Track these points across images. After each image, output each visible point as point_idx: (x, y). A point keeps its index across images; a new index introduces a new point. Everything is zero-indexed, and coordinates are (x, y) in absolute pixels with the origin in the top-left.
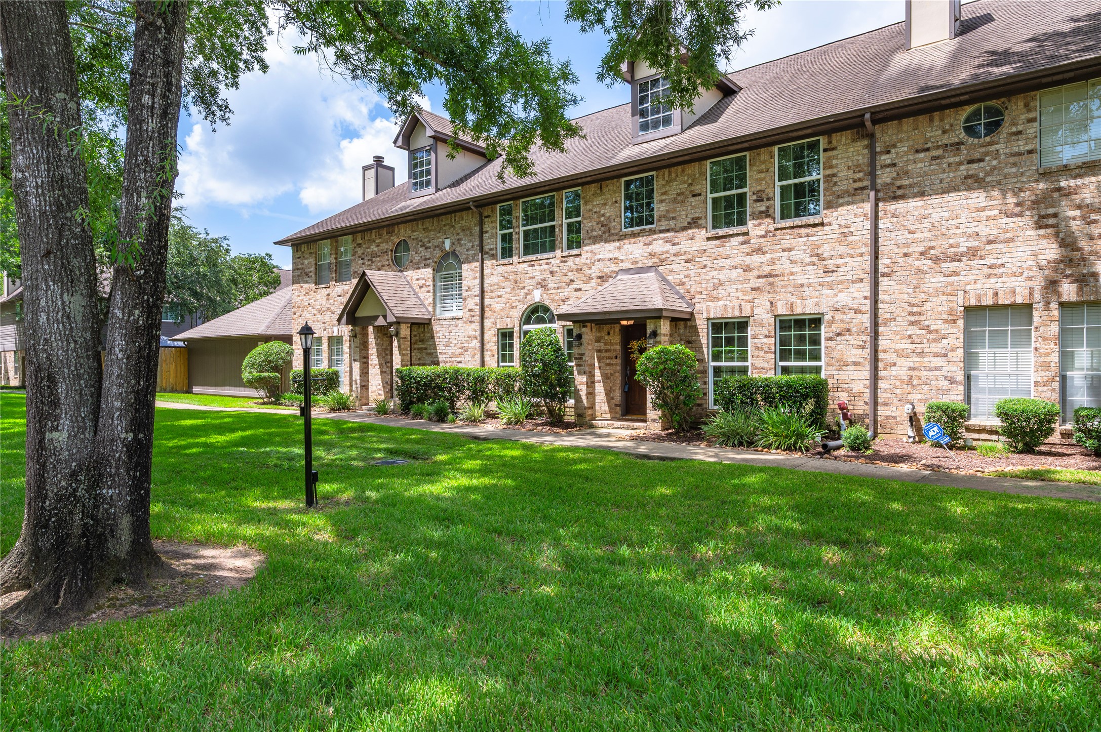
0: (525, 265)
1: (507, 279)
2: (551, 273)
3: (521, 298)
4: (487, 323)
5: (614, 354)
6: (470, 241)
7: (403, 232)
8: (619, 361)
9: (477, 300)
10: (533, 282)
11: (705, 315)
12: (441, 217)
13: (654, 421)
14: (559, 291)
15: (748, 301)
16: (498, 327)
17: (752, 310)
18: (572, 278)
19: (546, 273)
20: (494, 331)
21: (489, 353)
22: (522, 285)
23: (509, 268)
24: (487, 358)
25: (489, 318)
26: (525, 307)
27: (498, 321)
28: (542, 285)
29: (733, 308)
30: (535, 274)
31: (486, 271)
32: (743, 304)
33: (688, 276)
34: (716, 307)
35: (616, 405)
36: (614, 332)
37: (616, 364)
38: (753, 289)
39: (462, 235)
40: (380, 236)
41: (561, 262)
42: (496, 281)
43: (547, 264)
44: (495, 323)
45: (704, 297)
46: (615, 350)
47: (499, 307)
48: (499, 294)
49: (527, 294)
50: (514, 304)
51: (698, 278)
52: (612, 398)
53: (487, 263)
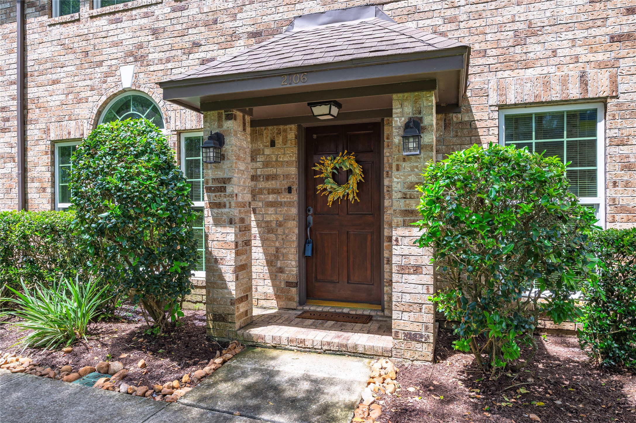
0: (103, 21)
1: (69, 49)
2: (155, 32)
3: (96, 82)
4: (33, 132)
5: (285, 184)
8: (294, 197)
9: (14, 90)
10: (118, 52)
11: (494, 99)
13: (412, 337)
14: (169, 66)
15: (601, 66)
16: (53, 137)
17: (614, 83)
18: (196, 38)
19: (143, 33)
20: (44, 146)
21: (37, 184)
22: (98, 59)
23: (72, 29)
24: (32, 195)
25: (37, 121)
26: (104, 98)
27: (52, 127)
28: (137, 55)
29: (564, 82)
30: (122, 37)
31: (30, 37)
32: (591, 72)
33: (452, 20)
34: (521, 82)
35: (289, 284)
36: (285, 141)
37: (289, 204)
38: (613, 39)
41: (174, 11)
42: (48, 55)
43: (146, 16)
44: (47, 131)
45: (491, 61)
46: (287, 176)
47: (55, 101)
48: (55, 77)
49: (107, 75)
50: (82, 95)
51: (478, 23)
52: (281, 270)
53: (33, 22)
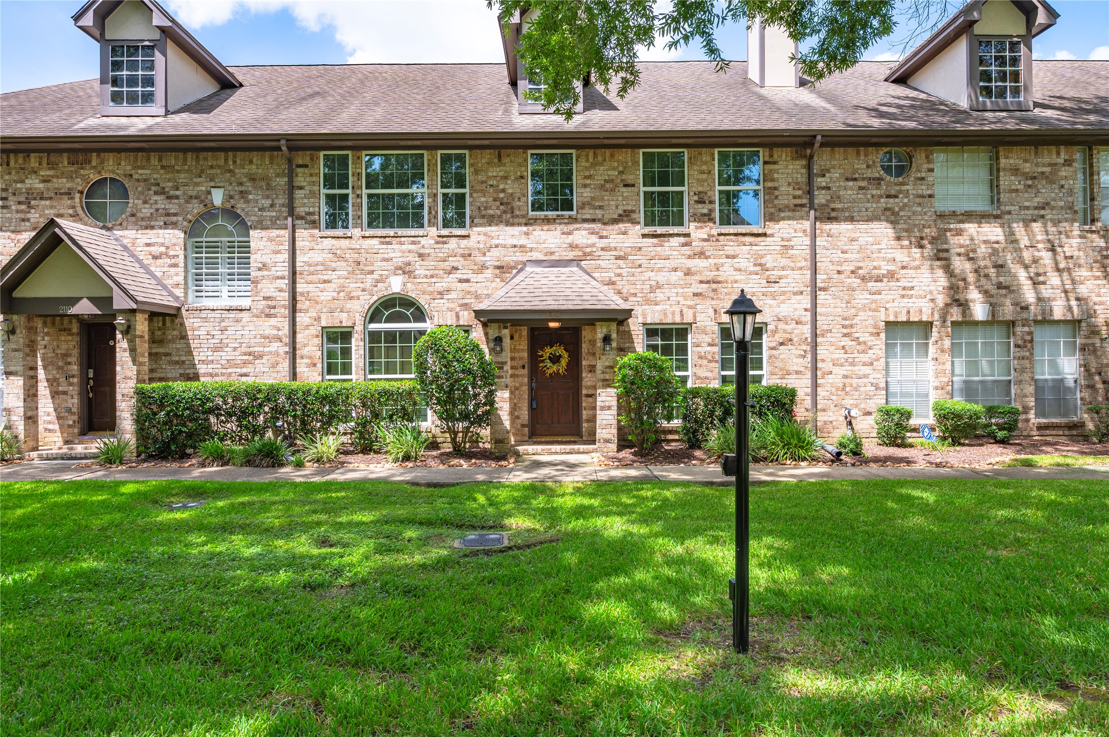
0: (375, 241)
1: (340, 258)
2: (421, 255)
3: (368, 285)
4: (301, 318)
5: (521, 363)
6: (268, 197)
7: (113, 167)
8: (526, 371)
9: (284, 284)
10: (389, 266)
11: (640, 320)
12: (202, 155)
13: (607, 441)
14: (433, 280)
15: (690, 307)
16: (324, 324)
17: (695, 316)
18: (455, 264)
19: (411, 255)
20: (316, 330)
21: (306, 361)
22: (370, 268)
23: (345, 243)
24: (302, 369)
25: (307, 311)
26: (375, 298)
27: (323, 316)
28: (405, 270)
29: (673, 313)
30: (391, 255)
31: (299, 244)
32: (685, 310)
33: (619, 275)
34: (653, 312)
35: (523, 426)
36: (520, 336)
37: (522, 376)
38: (695, 295)
39: (249, 186)
40: (52, 165)
41: (437, 243)
42: (320, 259)
43: (413, 243)
44: (318, 319)
45: (639, 299)
46: (521, 358)
47: (326, 296)
48: (326, 277)
49: (378, 281)
50: (353, 294)
51: (632, 278)
52: (518, 417)
53: (301, 234)
